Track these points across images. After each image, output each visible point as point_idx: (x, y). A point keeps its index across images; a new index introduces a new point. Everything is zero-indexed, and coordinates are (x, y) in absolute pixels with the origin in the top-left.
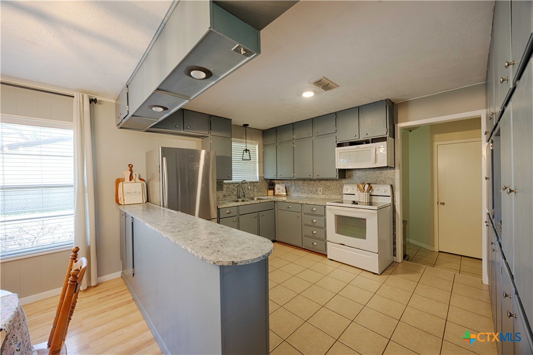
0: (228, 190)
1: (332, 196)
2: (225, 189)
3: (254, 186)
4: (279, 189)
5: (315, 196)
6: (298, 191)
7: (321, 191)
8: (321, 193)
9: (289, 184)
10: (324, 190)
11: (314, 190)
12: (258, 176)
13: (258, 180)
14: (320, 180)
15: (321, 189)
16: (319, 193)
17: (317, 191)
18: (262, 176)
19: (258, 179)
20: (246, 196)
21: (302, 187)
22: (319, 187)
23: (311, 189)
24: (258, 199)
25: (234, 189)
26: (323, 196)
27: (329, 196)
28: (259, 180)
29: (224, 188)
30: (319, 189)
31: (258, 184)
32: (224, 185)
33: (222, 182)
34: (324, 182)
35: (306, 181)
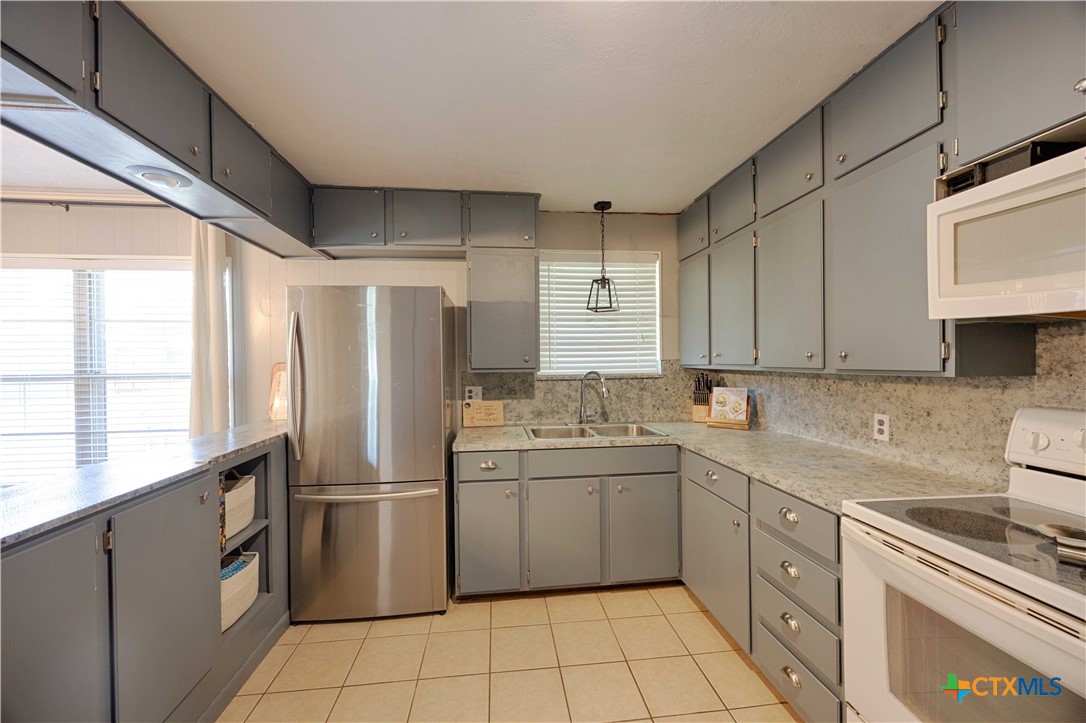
0: (549, 397)
1: (944, 462)
2: (539, 394)
3: (642, 389)
4: (722, 404)
5: (856, 446)
6: (791, 417)
7: (886, 428)
8: (885, 437)
9: (762, 388)
10: (902, 425)
11: (856, 422)
12: (658, 357)
13: (658, 370)
14: (883, 377)
15: (886, 418)
16: (877, 436)
17: (866, 424)
18: (673, 357)
19: (660, 366)
20: (612, 416)
21: (806, 401)
22: (875, 409)
23: (841, 413)
24: (642, 432)
25: (570, 397)
26: (892, 455)
27: (927, 456)
28: (664, 369)
29: (537, 392)
30: (878, 417)
31: (660, 383)
32: (537, 384)
33: (532, 374)
34: (902, 389)
35: (822, 381)
